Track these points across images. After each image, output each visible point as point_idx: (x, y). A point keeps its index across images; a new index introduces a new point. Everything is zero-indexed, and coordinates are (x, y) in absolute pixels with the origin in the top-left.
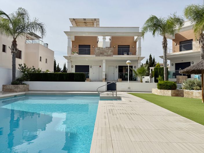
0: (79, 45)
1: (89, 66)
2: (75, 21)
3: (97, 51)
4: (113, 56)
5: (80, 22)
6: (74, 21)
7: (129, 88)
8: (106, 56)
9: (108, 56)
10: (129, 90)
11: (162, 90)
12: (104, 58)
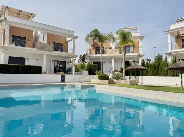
0: (12, 35)
1: (25, 58)
2: (9, 9)
3: (39, 45)
4: (53, 52)
5: (13, 12)
6: (7, 9)
7: (74, 79)
8: (47, 50)
9: (49, 51)
10: (74, 81)
11: (102, 80)
12: (45, 53)
